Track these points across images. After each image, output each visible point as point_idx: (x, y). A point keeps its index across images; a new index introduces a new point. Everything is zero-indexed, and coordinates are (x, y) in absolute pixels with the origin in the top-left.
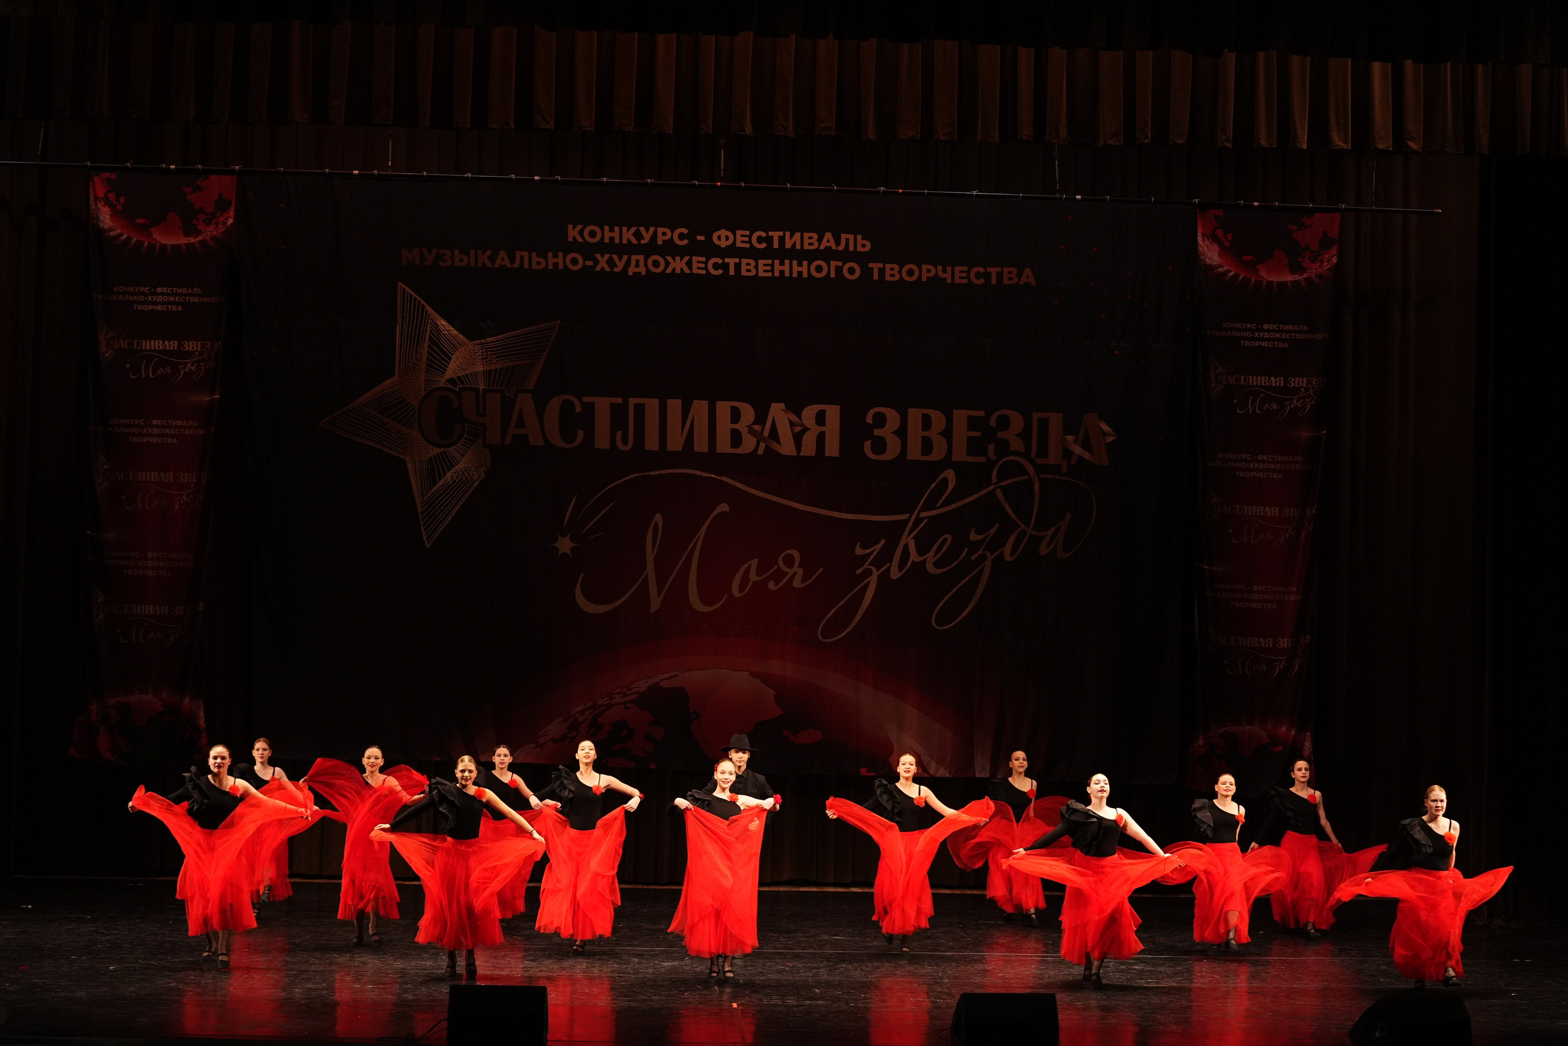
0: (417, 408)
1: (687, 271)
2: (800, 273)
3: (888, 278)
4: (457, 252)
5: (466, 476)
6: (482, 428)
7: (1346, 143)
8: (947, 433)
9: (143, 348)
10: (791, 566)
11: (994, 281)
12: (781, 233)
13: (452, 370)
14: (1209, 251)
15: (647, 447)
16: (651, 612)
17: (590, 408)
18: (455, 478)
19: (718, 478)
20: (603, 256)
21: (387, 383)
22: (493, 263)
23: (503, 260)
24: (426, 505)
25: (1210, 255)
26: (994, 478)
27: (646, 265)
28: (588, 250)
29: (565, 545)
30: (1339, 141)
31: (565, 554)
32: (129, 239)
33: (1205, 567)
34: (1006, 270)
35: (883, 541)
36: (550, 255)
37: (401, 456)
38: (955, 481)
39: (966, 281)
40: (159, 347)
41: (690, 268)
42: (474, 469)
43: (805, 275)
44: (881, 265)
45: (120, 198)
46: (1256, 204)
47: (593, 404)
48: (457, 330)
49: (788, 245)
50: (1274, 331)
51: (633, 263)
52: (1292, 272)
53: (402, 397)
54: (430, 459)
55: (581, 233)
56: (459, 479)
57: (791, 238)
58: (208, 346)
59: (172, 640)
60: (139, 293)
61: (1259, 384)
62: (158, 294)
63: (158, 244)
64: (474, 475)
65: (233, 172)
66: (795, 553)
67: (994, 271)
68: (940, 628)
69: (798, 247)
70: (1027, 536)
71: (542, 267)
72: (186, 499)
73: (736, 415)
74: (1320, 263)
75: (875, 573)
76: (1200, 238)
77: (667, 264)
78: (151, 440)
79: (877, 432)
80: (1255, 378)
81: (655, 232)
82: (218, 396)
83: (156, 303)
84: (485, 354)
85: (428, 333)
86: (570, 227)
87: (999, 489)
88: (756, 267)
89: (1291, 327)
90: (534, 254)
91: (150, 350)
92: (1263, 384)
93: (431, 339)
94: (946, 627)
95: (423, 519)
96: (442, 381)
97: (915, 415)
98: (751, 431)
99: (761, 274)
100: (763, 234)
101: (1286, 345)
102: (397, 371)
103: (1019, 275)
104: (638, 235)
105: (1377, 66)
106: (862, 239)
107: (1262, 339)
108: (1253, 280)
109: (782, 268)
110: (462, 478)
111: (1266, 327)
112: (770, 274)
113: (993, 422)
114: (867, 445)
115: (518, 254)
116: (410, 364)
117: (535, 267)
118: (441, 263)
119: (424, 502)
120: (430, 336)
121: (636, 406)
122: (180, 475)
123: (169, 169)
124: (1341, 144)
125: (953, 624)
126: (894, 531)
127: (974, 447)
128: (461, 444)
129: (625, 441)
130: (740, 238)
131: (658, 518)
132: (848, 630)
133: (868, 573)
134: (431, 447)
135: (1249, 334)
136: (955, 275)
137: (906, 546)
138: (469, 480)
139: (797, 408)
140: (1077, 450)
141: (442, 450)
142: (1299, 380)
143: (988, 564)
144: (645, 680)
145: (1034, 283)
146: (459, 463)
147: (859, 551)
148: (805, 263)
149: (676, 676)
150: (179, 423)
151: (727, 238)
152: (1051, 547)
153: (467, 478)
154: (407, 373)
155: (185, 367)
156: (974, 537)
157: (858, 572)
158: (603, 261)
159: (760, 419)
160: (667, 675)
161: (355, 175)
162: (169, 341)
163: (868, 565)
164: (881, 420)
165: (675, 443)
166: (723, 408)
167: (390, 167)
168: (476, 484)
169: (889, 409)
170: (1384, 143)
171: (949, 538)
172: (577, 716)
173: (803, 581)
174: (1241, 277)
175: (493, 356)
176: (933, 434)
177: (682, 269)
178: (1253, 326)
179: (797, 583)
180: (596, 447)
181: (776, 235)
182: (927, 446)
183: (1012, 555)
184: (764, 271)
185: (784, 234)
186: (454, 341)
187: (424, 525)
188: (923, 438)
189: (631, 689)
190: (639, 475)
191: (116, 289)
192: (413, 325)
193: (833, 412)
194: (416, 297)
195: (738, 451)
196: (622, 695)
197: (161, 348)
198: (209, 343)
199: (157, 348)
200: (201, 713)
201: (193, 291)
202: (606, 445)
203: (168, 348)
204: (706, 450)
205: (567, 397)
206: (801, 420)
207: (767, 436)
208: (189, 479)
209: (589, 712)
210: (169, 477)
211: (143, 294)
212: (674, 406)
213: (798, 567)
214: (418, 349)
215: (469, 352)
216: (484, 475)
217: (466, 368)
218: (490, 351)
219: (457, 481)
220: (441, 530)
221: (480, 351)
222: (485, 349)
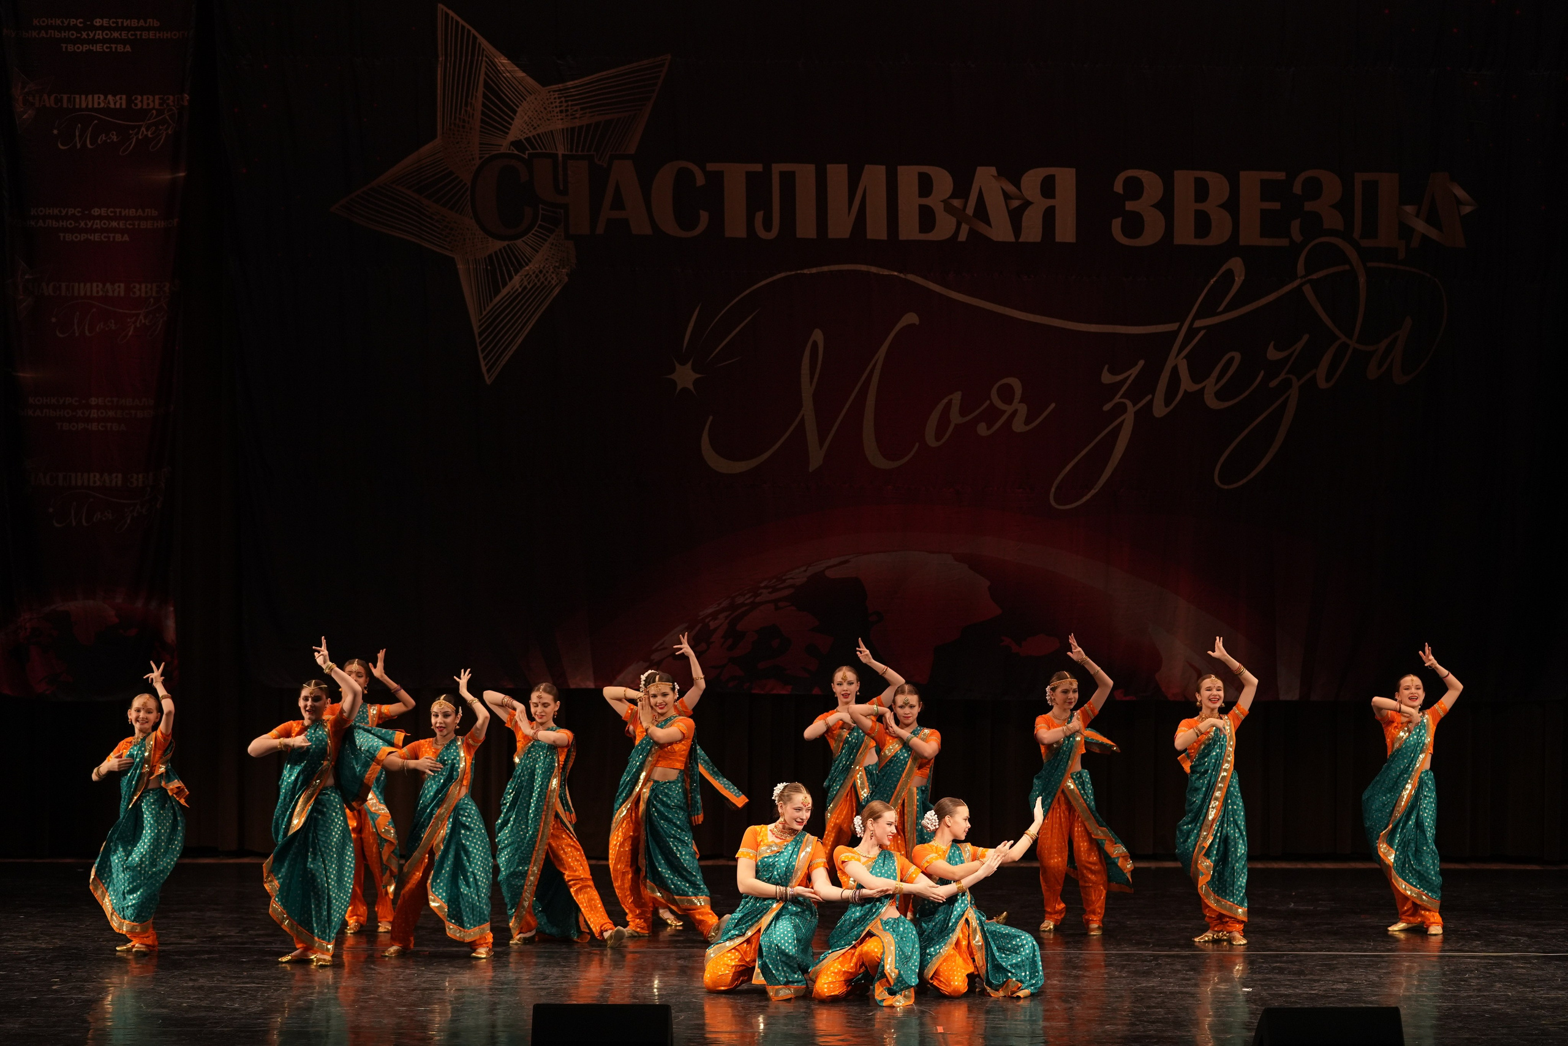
5: (541, 281)
6: (562, 211)
8: (1232, 205)
9: (77, 106)
10: (1009, 401)
13: (518, 129)
15: (800, 234)
16: (811, 470)
17: (716, 180)
18: (526, 283)
19: (902, 275)
21: (426, 149)
24: (485, 322)
26: (1301, 269)
29: (685, 376)
31: (685, 390)
35: (1141, 363)
38: (1244, 274)
40: (99, 104)
42: (552, 270)
47: (719, 175)
48: (524, 71)
54: (490, 256)
56: (531, 285)
59: (128, 521)
60: (69, 28)
62: (95, 28)
64: (553, 279)
66: (1015, 383)
68: (1226, 487)
70: (1350, 352)
72: (143, 321)
73: (925, 186)
75: (1131, 409)
78: (92, 238)
79: (1130, 206)
82: (184, 173)
83: (94, 41)
84: (565, 104)
85: (482, 77)
87: (1308, 284)
91: (87, 109)
93: (486, 85)
94: (1235, 485)
95: (481, 343)
96: (504, 145)
97: (1184, 180)
98: (949, 208)
102: (439, 132)
110: (536, 284)
113: (1297, 189)
114: (1117, 224)
116: (457, 120)
119: (483, 318)
120: (485, 79)
121: (782, 174)
122: (134, 287)
125: (1245, 480)
126: (1157, 349)
127: (1271, 224)
128: (533, 234)
129: (768, 226)
131: (818, 335)
132: (1093, 492)
133: (1121, 409)
134: (490, 239)
137: (1175, 370)
139: (1012, 173)
140: (1420, 226)
141: (505, 243)
143: (1294, 393)
144: (804, 568)
146: (530, 261)
147: (1107, 378)
149: (848, 561)
150: (131, 212)
153: (543, 283)
155: (137, 133)
156: (1272, 354)
157: (1107, 407)
159: (962, 189)
160: (835, 561)
162: (114, 96)
163: (1120, 398)
164: (1135, 189)
165: (840, 227)
166: (908, 176)
168: (556, 291)
169: (1147, 172)
171: (1237, 356)
172: (708, 621)
173: (1027, 423)
175: (576, 108)
176: (1211, 206)
179: (1019, 426)
180: (728, 234)
182: (1203, 224)
183: (1328, 380)
186: (520, 87)
187: (483, 350)
188: (1196, 210)
189: (784, 581)
190: (789, 273)
191: (35, 22)
193: (1066, 178)
195: (931, 236)
196: (770, 590)
197: (102, 105)
198: (171, 97)
199: (96, 106)
200: (171, 624)
201: (146, 23)
202: (742, 233)
203: (112, 106)
204: (884, 236)
205: (684, 164)
206: (1020, 191)
207: (971, 215)
208: (146, 292)
209: (728, 613)
210: (118, 289)
211: (75, 28)
212: (837, 173)
213: (1019, 402)
214: (469, 99)
215: (541, 103)
216: (566, 279)
217: (538, 126)
218: (572, 101)
219: (529, 287)
220: (507, 358)
221: (558, 101)
222: (565, 97)
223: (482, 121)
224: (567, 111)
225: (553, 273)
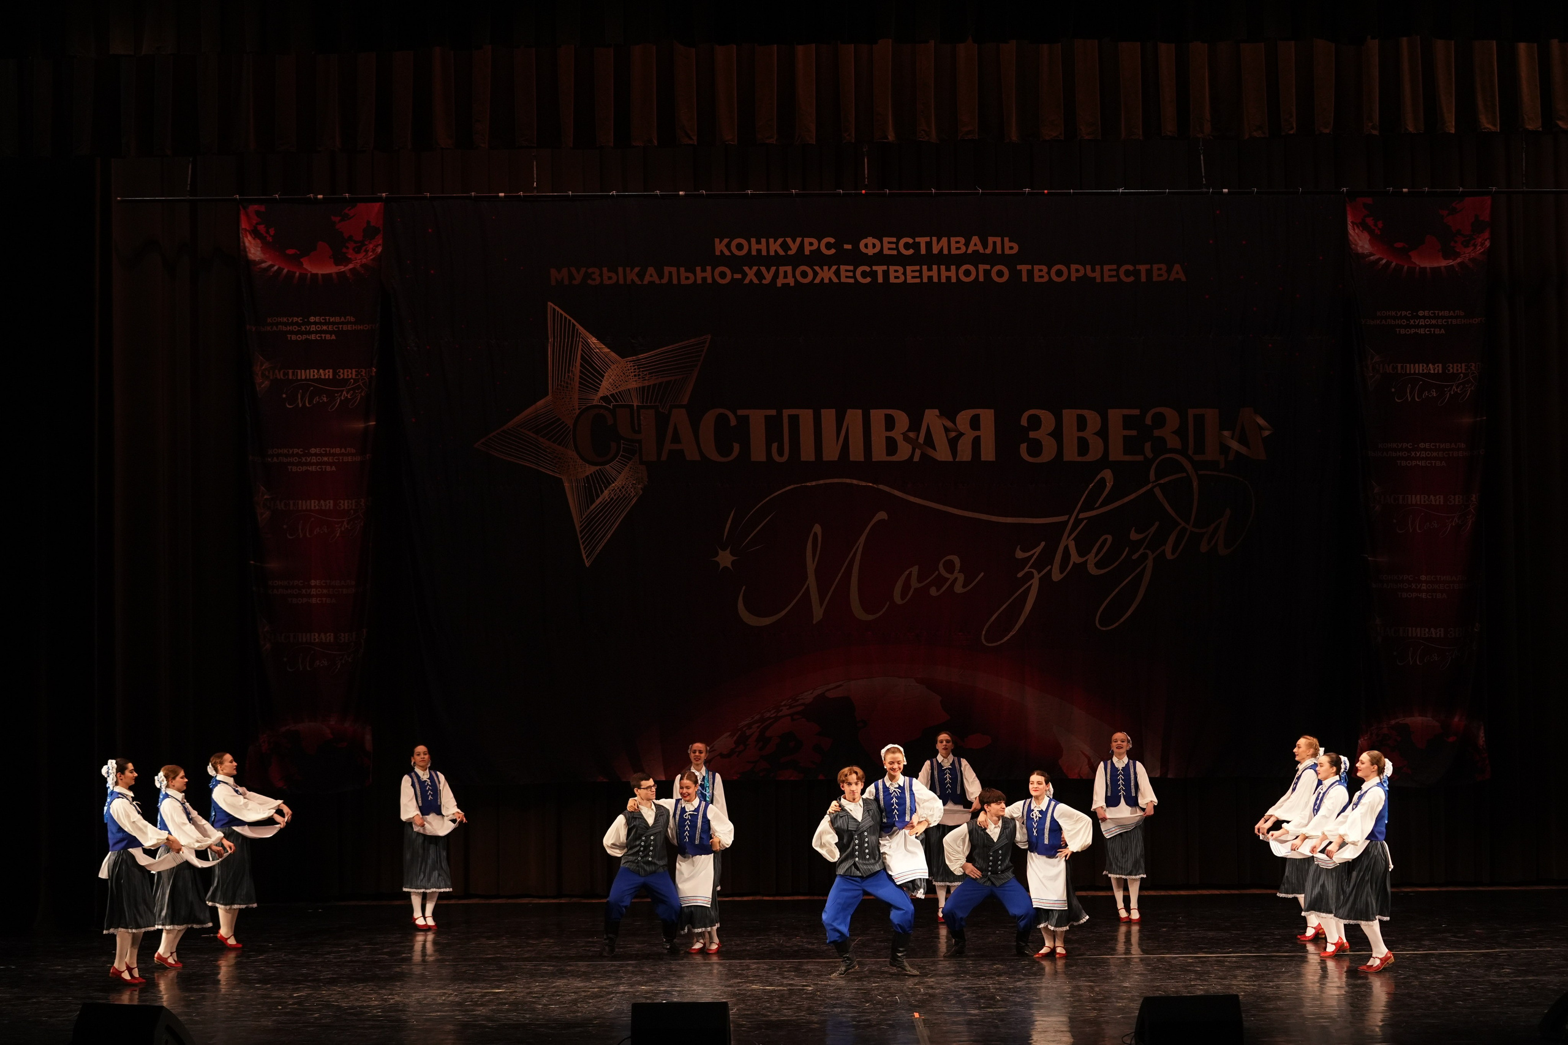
0: (571, 427)
1: (835, 280)
2: (948, 278)
3: (1037, 280)
4: (605, 270)
5: (623, 493)
6: (637, 445)
7: (1495, 125)
9: (299, 378)
10: (951, 572)
11: (1143, 278)
12: (928, 239)
13: (606, 387)
14: (1360, 240)
15: (803, 458)
16: (814, 622)
17: (744, 421)
18: (613, 495)
19: (875, 486)
20: (751, 269)
21: (541, 403)
22: (642, 280)
23: (651, 276)
24: (584, 523)
25: (1360, 244)
26: (1152, 476)
27: (794, 276)
28: (736, 263)
29: (725, 559)
30: (1487, 124)
31: (726, 568)
32: (280, 270)
33: (1369, 558)
34: (1155, 267)
35: (1043, 544)
36: (698, 269)
37: (557, 475)
38: (1112, 480)
39: (1115, 280)
40: (314, 376)
41: (839, 277)
42: (631, 486)
43: (954, 280)
44: (1029, 267)
45: (270, 230)
46: (1405, 190)
47: (747, 417)
48: (609, 348)
49: (935, 251)
50: (1430, 317)
51: (781, 274)
52: (1446, 257)
53: (556, 416)
54: (587, 477)
55: (728, 246)
56: (616, 497)
57: (938, 243)
58: (363, 373)
59: (339, 667)
60: (292, 324)
61: (1417, 372)
62: (311, 324)
63: (309, 274)
64: (631, 492)
65: (380, 199)
66: (956, 560)
67: (1143, 268)
68: (1104, 629)
69: (946, 252)
70: (1188, 533)
71: (691, 281)
72: (346, 526)
73: (890, 423)
74: (1472, 248)
75: (1037, 576)
76: (1350, 227)
77: (816, 274)
78: (310, 469)
79: (1032, 435)
80: (1412, 365)
81: (802, 243)
82: (374, 423)
83: (309, 333)
84: (637, 371)
85: (580, 352)
86: (717, 240)
87: (1158, 487)
88: (905, 274)
89: (1446, 313)
90: (682, 269)
91: (306, 379)
92: (1421, 372)
93: (582, 358)
94: (1110, 628)
95: (582, 538)
96: (596, 399)
97: (1069, 416)
98: (906, 438)
99: (910, 280)
100: (910, 241)
101: (1443, 331)
102: (550, 391)
103: (1169, 271)
104: (785, 246)
105: (1522, 47)
106: (1010, 242)
107: (1418, 326)
108: (1406, 267)
109: (930, 274)
110: (619, 496)
111: (1421, 313)
112: (918, 280)
113: (1148, 421)
114: (1023, 447)
115: (667, 269)
116: (563, 383)
117: (683, 282)
118: (590, 282)
119: (583, 520)
120: (582, 355)
121: (790, 417)
122: (340, 503)
123: (316, 199)
124: (1489, 126)
125: (1117, 624)
126: (1053, 534)
127: (1130, 445)
128: (617, 461)
129: (781, 453)
130: (887, 245)
131: (817, 529)
132: (1011, 634)
133: (1029, 576)
134: (587, 465)
135: (1404, 322)
136: (1105, 273)
137: (1066, 548)
138: (626, 497)
139: (950, 414)
140: (1235, 445)
141: (598, 468)
142: (1457, 366)
143: (1150, 563)
144: (811, 691)
145: (1184, 279)
146: (615, 480)
147: (1020, 554)
148: (953, 268)
149: (841, 686)
150: (338, 451)
151: (874, 246)
152: (1213, 542)
153: (624, 495)
154: (560, 392)
155: (340, 396)
157: (1020, 575)
158: (751, 274)
159: (915, 425)
160: (832, 686)
161: (501, 197)
162: (324, 370)
163: (1029, 568)
164: (1035, 423)
165: (831, 452)
166: (878, 416)
167: (535, 187)
168: (634, 501)
169: (1043, 411)
170: (1533, 124)
171: (1110, 538)
172: (744, 729)
173: (964, 586)
174: (1394, 264)
175: (645, 373)
176: (1089, 434)
177: (830, 279)
178: (1408, 313)
179: (959, 589)
180: (753, 459)
181: (922, 241)
182: (1083, 446)
183: (1173, 553)
184: (913, 277)
185: (931, 239)
186: (606, 359)
187: (583, 543)
188: (1078, 437)
189: (797, 701)
190: (796, 486)
191: (269, 320)
192: (564, 344)
193: (987, 416)
194: (567, 316)
195: (894, 458)
196: (788, 707)
197: (316, 377)
198: (364, 370)
199: (312, 377)
200: (368, 737)
201: (345, 319)
202: (762, 458)
203: (323, 377)
204: (862, 459)
205: (721, 411)
206: (955, 424)
207: (922, 443)
208: (348, 506)
209: (757, 725)
210: (329, 504)
211: (297, 324)
212: (829, 416)
213: (959, 572)
214: (571, 368)
215: (621, 370)
216: (641, 492)
217: (619, 386)
218: (642, 368)
219: (615, 498)
220: (600, 548)
221: (633, 368)
222: (638, 366)
223: (580, 383)
224: (639, 375)
225: (631, 488)
